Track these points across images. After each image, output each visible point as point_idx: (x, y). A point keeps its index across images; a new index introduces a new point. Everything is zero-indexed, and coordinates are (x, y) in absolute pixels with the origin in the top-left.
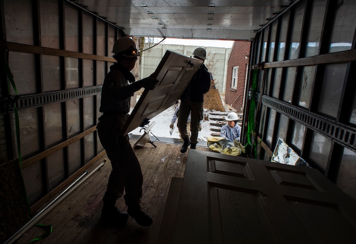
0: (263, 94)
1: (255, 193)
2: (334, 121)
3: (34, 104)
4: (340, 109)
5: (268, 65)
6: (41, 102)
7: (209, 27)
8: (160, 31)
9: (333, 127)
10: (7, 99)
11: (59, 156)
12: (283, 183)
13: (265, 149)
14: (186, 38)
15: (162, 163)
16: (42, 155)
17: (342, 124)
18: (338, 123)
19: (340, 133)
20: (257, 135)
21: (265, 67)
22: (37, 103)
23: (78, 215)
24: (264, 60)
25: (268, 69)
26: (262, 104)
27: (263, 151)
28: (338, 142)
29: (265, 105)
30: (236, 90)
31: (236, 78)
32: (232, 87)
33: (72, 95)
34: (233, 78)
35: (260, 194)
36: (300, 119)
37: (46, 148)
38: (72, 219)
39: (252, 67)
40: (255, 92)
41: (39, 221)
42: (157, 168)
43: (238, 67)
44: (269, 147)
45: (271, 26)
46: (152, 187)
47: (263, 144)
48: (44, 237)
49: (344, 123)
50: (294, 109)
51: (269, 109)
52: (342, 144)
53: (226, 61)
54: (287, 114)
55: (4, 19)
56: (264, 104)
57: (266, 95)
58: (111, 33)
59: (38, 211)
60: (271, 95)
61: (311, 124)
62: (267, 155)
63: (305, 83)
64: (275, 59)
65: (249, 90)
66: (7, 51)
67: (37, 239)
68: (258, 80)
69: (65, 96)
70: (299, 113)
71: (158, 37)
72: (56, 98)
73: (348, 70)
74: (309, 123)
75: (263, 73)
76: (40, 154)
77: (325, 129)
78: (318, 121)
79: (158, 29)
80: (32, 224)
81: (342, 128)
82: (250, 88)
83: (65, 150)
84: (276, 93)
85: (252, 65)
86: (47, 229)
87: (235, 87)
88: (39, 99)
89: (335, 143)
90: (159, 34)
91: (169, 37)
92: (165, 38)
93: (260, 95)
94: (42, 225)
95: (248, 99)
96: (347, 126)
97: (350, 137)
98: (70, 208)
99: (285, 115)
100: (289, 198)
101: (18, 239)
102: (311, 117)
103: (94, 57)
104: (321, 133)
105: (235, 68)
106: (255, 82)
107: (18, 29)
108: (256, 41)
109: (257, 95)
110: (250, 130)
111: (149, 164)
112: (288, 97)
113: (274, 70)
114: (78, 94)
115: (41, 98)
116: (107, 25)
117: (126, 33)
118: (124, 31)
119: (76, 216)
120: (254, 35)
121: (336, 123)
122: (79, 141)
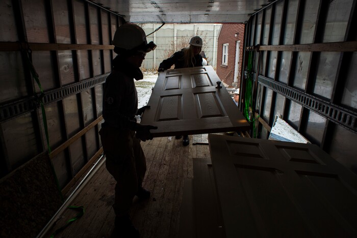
0: (259, 74)
1: (272, 170)
2: (329, 103)
3: (55, 98)
4: (334, 93)
5: (262, 48)
6: (61, 96)
7: (207, 13)
8: (159, 18)
9: (328, 108)
10: (34, 96)
11: (79, 144)
12: (293, 160)
13: (263, 124)
14: (185, 23)
15: (170, 141)
16: (65, 144)
17: (335, 105)
18: (332, 104)
19: (333, 113)
20: (254, 111)
21: (260, 50)
22: (58, 97)
23: (105, 195)
24: (258, 42)
25: (263, 52)
26: (258, 83)
27: (260, 125)
28: (332, 121)
29: (262, 85)
30: (227, 66)
31: (227, 54)
32: (223, 63)
33: (85, 86)
34: (224, 54)
35: (276, 171)
36: (297, 99)
37: (68, 137)
38: (100, 199)
39: (246, 49)
40: (251, 71)
41: (70, 204)
42: (166, 146)
43: (228, 44)
44: (267, 123)
45: (264, 11)
46: (165, 164)
47: (261, 120)
48: (79, 217)
49: (337, 104)
50: (291, 90)
51: (265, 89)
52: (336, 123)
53: (215, 38)
54: (283, 94)
55: (24, 21)
56: (260, 83)
57: (261, 75)
58: (113, 21)
59: (66, 195)
60: (267, 75)
61: (307, 104)
62: (265, 129)
63: (301, 66)
64: (270, 43)
65: (245, 70)
66: (30, 52)
67: (73, 220)
68: (253, 61)
69: (79, 87)
70: (295, 93)
71: (158, 23)
72: (72, 90)
73: (341, 59)
74: (306, 103)
75: (257, 54)
76: (64, 144)
77: (320, 109)
78: (314, 102)
79: (158, 16)
80: (65, 207)
81: (336, 109)
82: (245, 68)
83: (83, 138)
84: (272, 74)
85: (247, 46)
86: (80, 210)
87: (226, 64)
88: (59, 93)
89: (330, 121)
90: (159, 21)
91: (168, 23)
92: (164, 23)
93: (255, 75)
94: (74, 207)
95: (244, 78)
96: (340, 107)
97: (342, 117)
98: (95, 190)
99: (282, 94)
100: (300, 173)
101: (56, 221)
102: (307, 97)
103: (101, 47)
104: (316, 112)
105: (225, 45)
106: (250, 63)
107: (35, 29)
108: (249, 25)
109: (253, 75)
110: (248, 107)
111: (158, 143)
112: (284, 78)
113: (269, 53)
114: (90, 84)
115: (60, 92)
116: (109, 15)
117: (126, 21)
118: (125, 18)
119: (103, 197)
120: (248, 18)
121: (330, 104)
122: (94, 128)
